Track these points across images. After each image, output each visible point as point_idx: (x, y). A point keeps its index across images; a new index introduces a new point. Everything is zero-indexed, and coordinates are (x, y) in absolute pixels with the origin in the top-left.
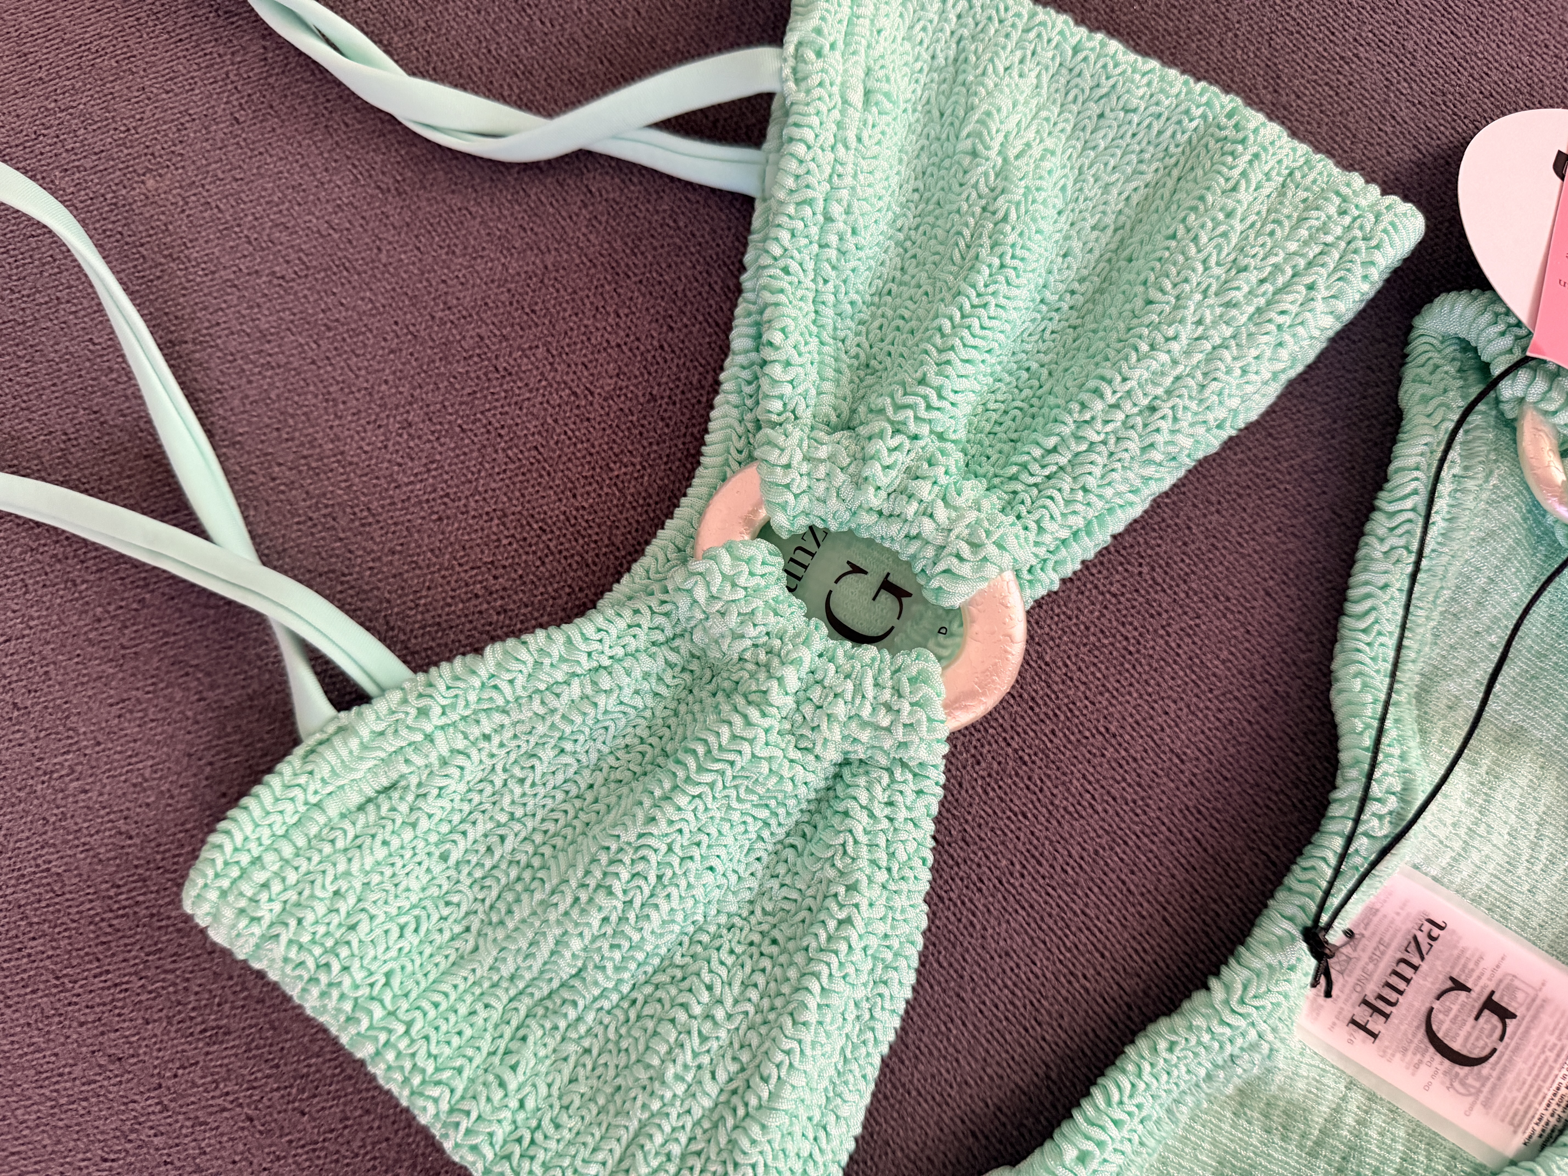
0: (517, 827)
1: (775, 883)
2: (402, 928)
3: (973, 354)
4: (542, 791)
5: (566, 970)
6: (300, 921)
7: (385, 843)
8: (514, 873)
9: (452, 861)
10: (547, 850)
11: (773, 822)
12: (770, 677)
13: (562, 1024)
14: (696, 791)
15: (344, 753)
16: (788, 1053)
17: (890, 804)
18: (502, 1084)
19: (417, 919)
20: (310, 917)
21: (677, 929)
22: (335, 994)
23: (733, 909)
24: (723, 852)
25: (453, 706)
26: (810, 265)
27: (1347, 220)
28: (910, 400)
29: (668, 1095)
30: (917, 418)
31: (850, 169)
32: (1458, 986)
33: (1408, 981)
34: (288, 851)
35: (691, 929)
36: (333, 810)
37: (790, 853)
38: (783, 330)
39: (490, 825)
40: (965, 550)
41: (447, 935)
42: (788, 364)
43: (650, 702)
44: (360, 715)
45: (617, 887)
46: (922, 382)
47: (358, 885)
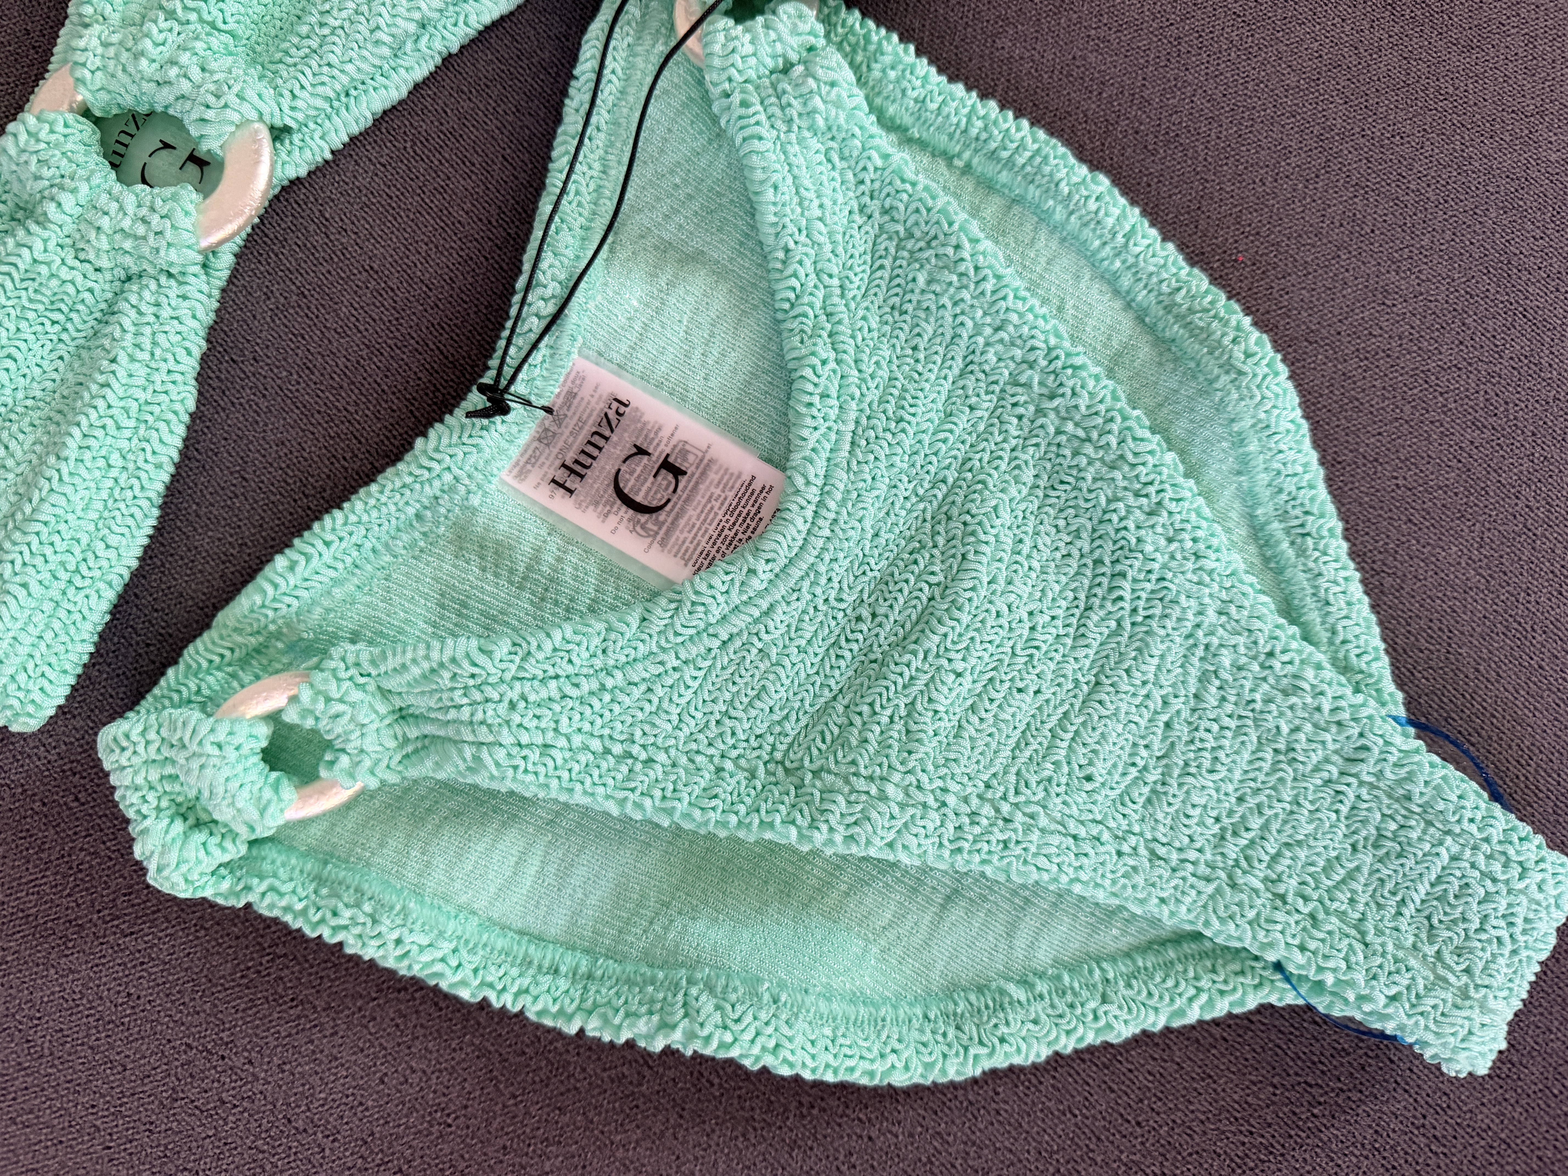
11: (70, 326)
32: (641, 451)
33: (600, 449)
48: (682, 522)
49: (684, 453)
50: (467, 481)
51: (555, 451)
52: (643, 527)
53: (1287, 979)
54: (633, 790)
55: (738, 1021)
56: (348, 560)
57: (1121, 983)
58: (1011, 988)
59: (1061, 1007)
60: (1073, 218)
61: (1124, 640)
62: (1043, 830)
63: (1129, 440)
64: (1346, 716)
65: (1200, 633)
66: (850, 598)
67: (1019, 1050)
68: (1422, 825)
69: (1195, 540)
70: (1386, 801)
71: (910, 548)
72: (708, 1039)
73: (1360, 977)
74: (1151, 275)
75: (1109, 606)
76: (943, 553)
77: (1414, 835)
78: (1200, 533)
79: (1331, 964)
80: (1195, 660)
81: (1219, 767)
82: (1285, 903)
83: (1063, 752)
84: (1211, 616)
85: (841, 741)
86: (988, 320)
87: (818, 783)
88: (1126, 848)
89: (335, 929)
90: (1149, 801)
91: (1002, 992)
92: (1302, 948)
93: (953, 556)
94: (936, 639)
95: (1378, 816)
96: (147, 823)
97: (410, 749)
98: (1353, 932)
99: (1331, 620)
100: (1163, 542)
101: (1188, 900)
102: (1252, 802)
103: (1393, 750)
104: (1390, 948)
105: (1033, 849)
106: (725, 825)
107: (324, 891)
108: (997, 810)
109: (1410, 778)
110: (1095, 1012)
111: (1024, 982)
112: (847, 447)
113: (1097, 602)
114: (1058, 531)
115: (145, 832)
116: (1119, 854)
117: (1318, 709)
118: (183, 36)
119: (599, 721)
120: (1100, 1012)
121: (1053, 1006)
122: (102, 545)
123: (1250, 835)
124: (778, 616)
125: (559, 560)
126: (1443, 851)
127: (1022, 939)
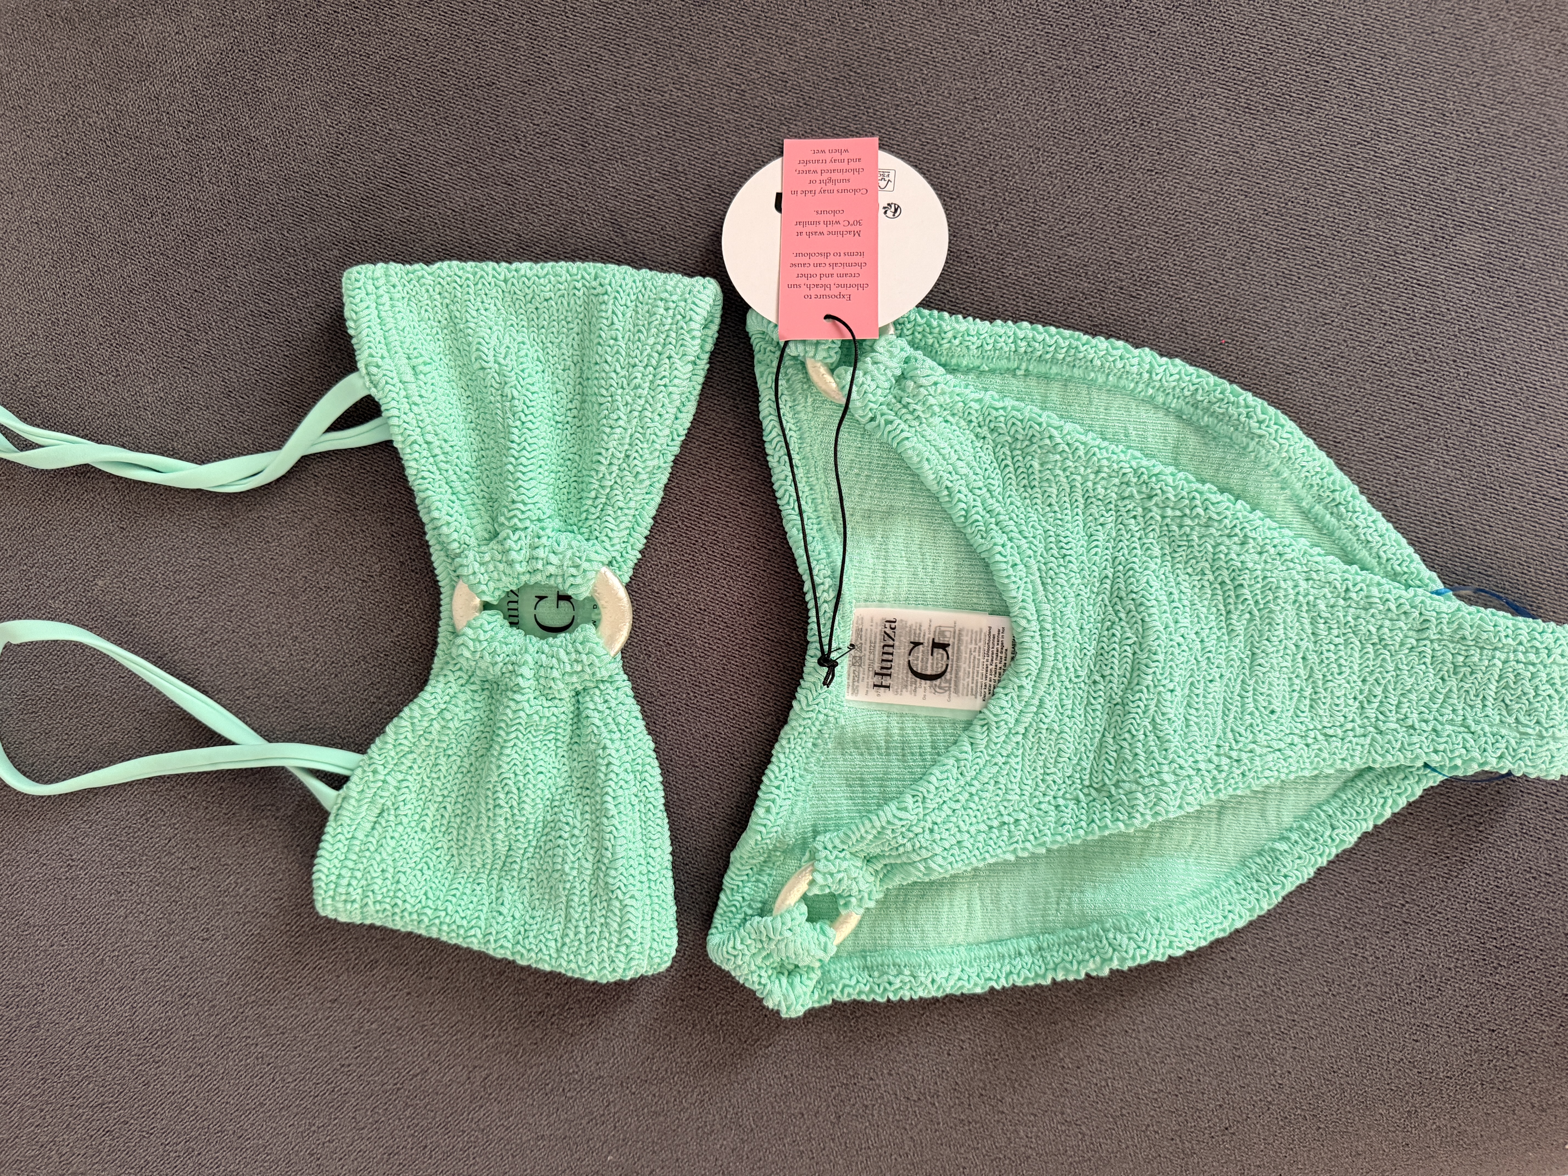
0: (449, 799)
1: (575, 763)
2: (421, 870)
3: (530, 475)
4: (450, 778)
5: (504, 851)
6: (373, 891)
7: (392, 838)
8: (458, 820)
9: (428, 830)
10: (467, 803)
11: (559, 737)
12: (517, 676)
13: (515, 874)
14: (512, 743)
15: (351, 808)
16: (611, 832)
17: (606, 701)
18: (501, 914)
19: (426, 863)
20: (376, 887)
21: (541, 806)
22: (406, 914)
23: (563, 783)
24: (542, 763)
25: (387, 762)
26: (434, 469)
27: (671, 313)
28: (512, 513)
29: (571, 878)
30: (520, 520)
31: (425, 415)
32: (916, 644)
34: (350, 864)
35: (549, 802)
36: (360, 835)
37: (575, 747)
38: (437, 509)
39: (436, 805)
40: (573, 571)
41: (444, 863)
42: (448, 523)
43: (475, 713)
44: (348, 788)
45: (502, 803)
46: (513, 503)
47: (391, 863)
48: (961, 674)
49: (942, 633)
50: (832, 713)
51: (866, 667)
52: (940, 688)
53: (1434, 770)
54: (1017, 842)
55: (1144, 941)
56: (792, 790)
57: (1339, 814)
58: (1277, 845)
59: (1311, 843)
60: (1111, 378)
61: (1258, 621)
62: (1260, 756)
63: (1211, 506)
64: (1407, 607)
65: (1301, 598)
66: (1083, 673)
67: (1297, 878)
68: (1478, 651)
69: (1275, 546)
70: (1451, 645)
71: (1105, 628)
72: (1133, 958)
73: (1476, 754)
74: (1174, 388)
75: (1240, 607)
76: (1128, 623)
77: (1476, 659)
78: (1276, 542)
79: (1457, 753)
80: (1305, 615)
81: (1343, 669)
82: (1415, 729)
83: (1252, 705)
84: (1303, 584)
85: (1121, 760)
86: (1089, 470)
87: (1121, 791)
88: (1310, 741)
89: (895, 992)
90: (1311, 706)
91: (1273, 850)
92: (1436, 751)
93: (1136, 623)
94: (1150, 677)
95: (1450, 656)
96: (768, 988)
97: (882, 875)
98: (1462, 729)
99: (1374, 550)
100: (1257, 557)
101: (1357, 753)
102: (1371, 680)
103: (1444, 615)
104: (1487, 729)
105: (1259, 769)
106: (1078, 837)
107: (876, 974)
108: (1230, 758)
109: (1460, 627)
110: (1330, 837)
111: (1283, 838)
112: (1041, 588)
113: (1232, 607)
114: (1190, 575)
115: (770, 993)
116: (1307, 745)
117: (1389, 610)
118: (529, 537)
119: (978, 814)
120: (1334, 836)
121: (1305, 845)
122: (652, 850)
123: (1379, 698)
124: (1048, 704)
125: (901, 728)
126: (1496, 661)
127: (1271, 815)
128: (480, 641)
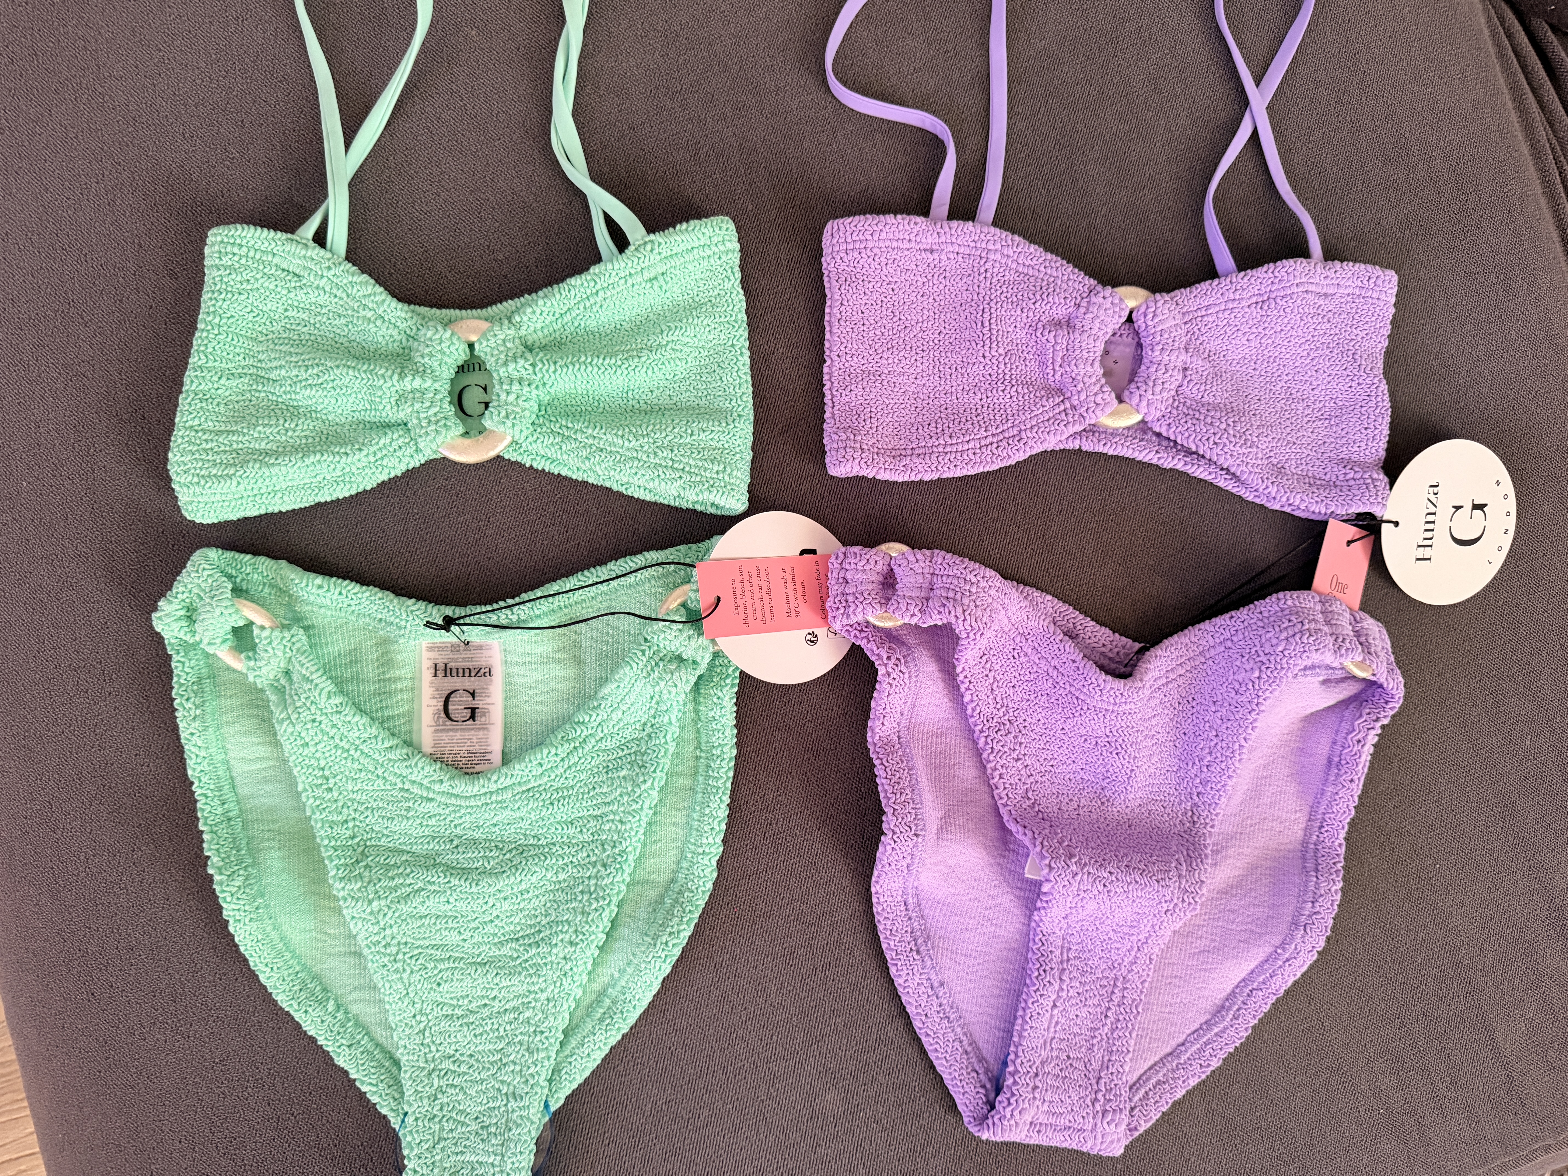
0: (312, 328)
1: (348, 427)
2: (252, 311)
3: (579, 375)
4: (330, 328)
5: (272, 376)
6: (230, 274)
7: (276, 286)
8: (295, 337)
9: (286, 314)
10: (310, 343)
11: (368, 412)
12: (413, 375)
13: (254, 387)
14: (358, 376)
15: (298, 251)
16: (290, 461)
17: (400, 447)
18: (220, 378)
19: (258, 314)
20: (233, 276)
21: (310, 403)
22: (213, 302)
23: (330, 419)
24: (345, 400)
25: (338, 277)
26: (578, 299)
27: (715, 476)
28: (546, 362)
29: (252, 432)
30: (541, 369)
31: (619, 289)
32: (473, 695)
33: (463, 676)
34: (251, 254)
35: (314, 408)
36: (276, 260)
37: (361, 426)
38: (545, 303)
39: (307, 319)
40: (503, 413)
41: (260, 329)
42: (534, 312)
43: (383, 344)
44: (315, 247)
45: (310, 371)
46: (555, 363)
47: (255, 286)
48: (451, 734)
49: (484, 714)
50: (407, 632)
51: (451, 656)
52: (439, 718)
53: (403, 1121)
54: (313, 791)
55: (239, 899)
56: (340, 605)
57: (361, 1049)
58: (332, 1003)
59: (335, 1029)
60: (697, 823)
61: (512, 964)
62: (401, 978)
63: (598, 913)
64: (531, 1082)
65: (532, 996)
66: (458, 831)
67: (306, 1021)
68: (500, 1142)
69: (571, 969)
70: (503, 1121)
71: (497, 844)
72: (223, 892)
73: (417, 1151)
74: (693, 874)
75: (522, 949)
76: (502, 861)
77: (494, 1141)
78: (575, 969)
79: (416, 1136)
80: (520, 1001)
81: (479, 1038)
82: (434, 1101)
83: (443, 967)
84: (544, 996)
85: (388, 867)
86: (622, 815)
87: (362, 870)
88: (418, 1018)
89: (181, 704)
90: (447, 1016)
91: (328, 999)
92: (417, 1119)
93: (502, 867)
94: (457, 883)
95: (495, 1121)
96: (175, 600)
97: (276, 684)
98: (436, 1138)
99: (577, 1051)
100: (561, 955)
101: (411, 1057)
102: (472, 1061)
103: (527, 1112)
104: (438, 1158)
105: (390, 978)
106: (322, 840)
107: (195, 688)
108: (397, 953)
109: (518, 1126)
110: (342, 1045)
111: (338, 1007)
112: (524, 789)
113: (521, 942)
114: (544, 905)
115: (171, 602)
116: (414, 1016)
117: (529, 1068)
118: (528, 377)
119: (333, 758)
120: (343, 1047)
121: (334, 1025)
122: (280, 495)
123: (458, 1070)
124: (430, 805)
125: (401, 690)
127: (355, 995)
128: (440, 344)
